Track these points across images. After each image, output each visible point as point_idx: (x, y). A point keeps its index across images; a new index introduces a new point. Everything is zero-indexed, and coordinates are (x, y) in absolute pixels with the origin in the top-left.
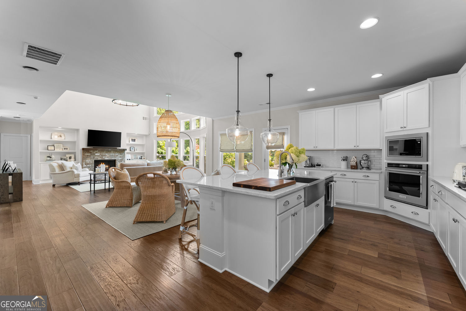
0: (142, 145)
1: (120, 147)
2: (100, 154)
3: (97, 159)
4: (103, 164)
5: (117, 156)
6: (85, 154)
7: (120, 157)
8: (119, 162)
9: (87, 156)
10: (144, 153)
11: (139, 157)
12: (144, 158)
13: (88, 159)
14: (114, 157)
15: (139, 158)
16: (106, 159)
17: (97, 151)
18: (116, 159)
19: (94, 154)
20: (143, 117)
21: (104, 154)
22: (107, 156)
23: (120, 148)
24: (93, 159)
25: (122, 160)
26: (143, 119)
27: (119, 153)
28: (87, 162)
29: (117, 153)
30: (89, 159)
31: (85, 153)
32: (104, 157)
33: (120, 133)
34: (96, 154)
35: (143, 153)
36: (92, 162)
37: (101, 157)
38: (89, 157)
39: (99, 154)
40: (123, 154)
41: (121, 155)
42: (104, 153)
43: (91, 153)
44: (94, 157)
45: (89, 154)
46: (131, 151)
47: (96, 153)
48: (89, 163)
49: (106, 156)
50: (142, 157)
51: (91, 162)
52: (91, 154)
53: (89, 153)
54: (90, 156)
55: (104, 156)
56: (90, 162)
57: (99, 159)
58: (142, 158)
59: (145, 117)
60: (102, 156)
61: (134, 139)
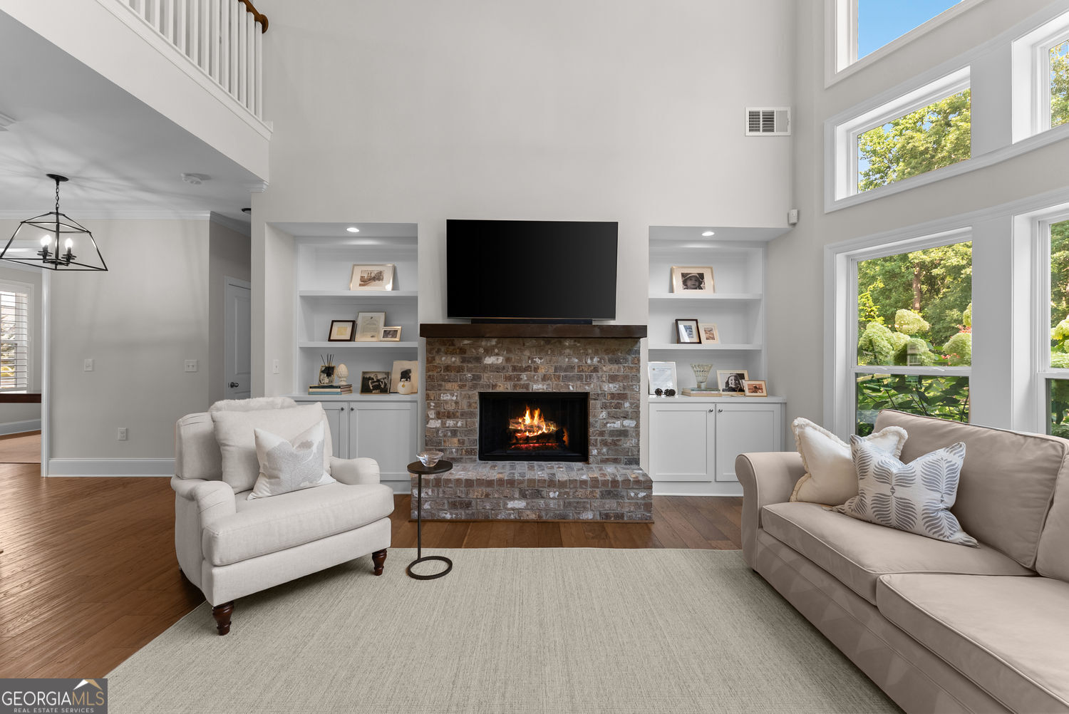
0: (743, 308)
1: (613, 317)
2: (508, 360)
3: (494, 386)
4: (537, 413)
5: (596, 370)
6: (437, 361)
7: (613, 379)
8: (604, 407)
9: (447, 368)
10: (758, 352)
11: (723, 376)
12: (756, 389)
13: (449, 385)
14: (580, 378)
15: (722, 386)
16: (538, 387)
17: (494, 342)
18: (587, 389)
19: (478, 359)
20: (754, 116)
21: (525, 356)
22: (542, 371)
23: (612, 323)
24: (474, 387)
25: (622, 397)
26: (753, 127)
27: (607, 351)
28: (446, 402)
29: (596, 352)
30: (455, 386)
31: (438, 352)
32: (524, 376)
33: (609, 230)
34: (489, 360)
35: (746, 357)
36: (470, 406)
37: (508, 378)
38: (453, 374)
39: (500, 360)
40: (630, 358)
41: (616, 366)
42: (527, 353)
43: (462, 351)
44: (479, 378)
45: (454, 360)
46: (678, 341)
47: (489, 352)
48: (451, 407)
49: (536, 369)
50: (741, 376)
51: (464, 405)
52: (464, 361)
53: (453, 353)
54: (460, 369)
55: (527, 369)
56: (457, 403)
57: (504, 387)
58: (746, 384)
59: (761, 109)
60: (514, 369)
61: (694, 271)
